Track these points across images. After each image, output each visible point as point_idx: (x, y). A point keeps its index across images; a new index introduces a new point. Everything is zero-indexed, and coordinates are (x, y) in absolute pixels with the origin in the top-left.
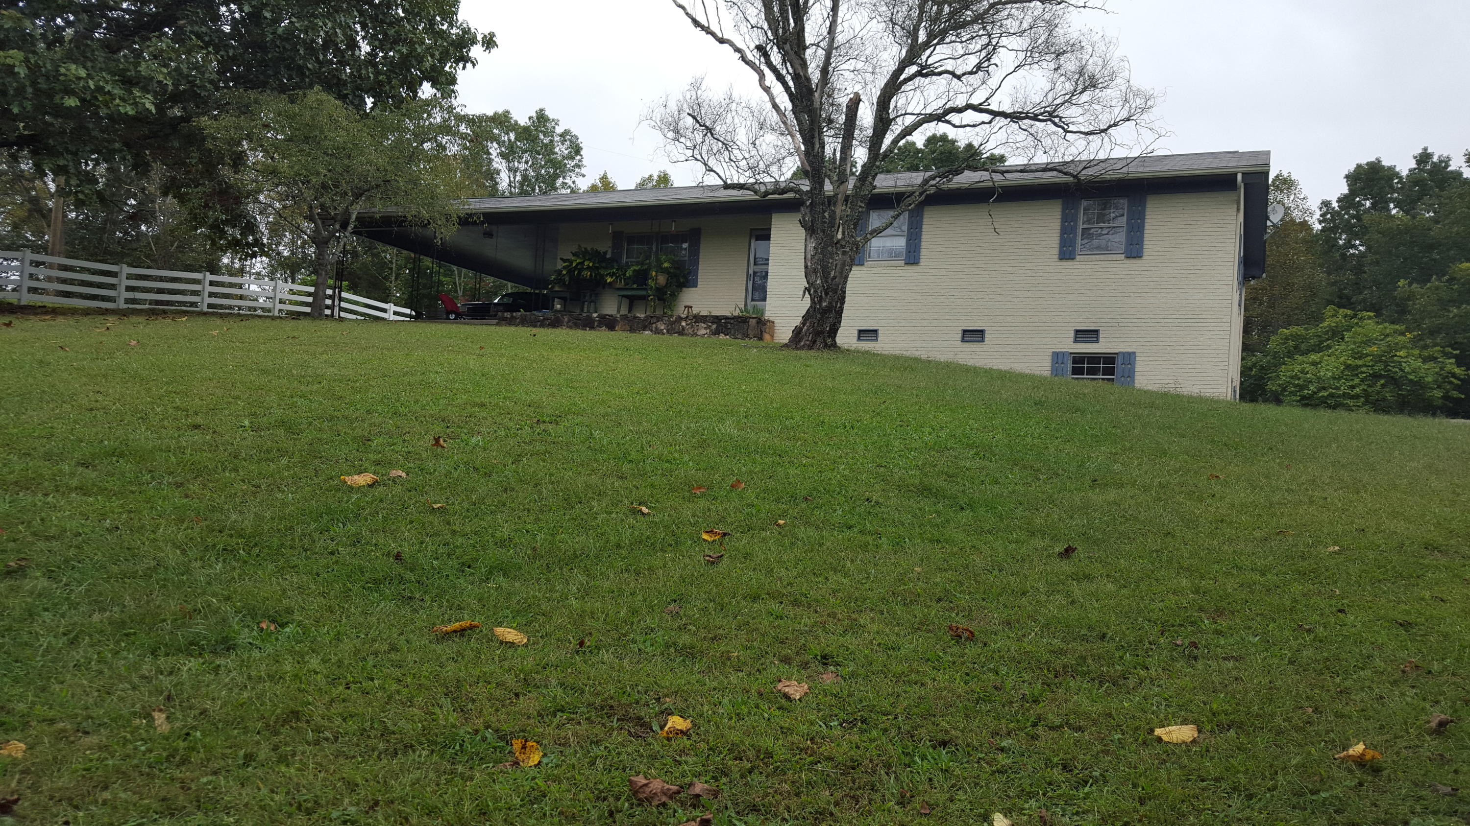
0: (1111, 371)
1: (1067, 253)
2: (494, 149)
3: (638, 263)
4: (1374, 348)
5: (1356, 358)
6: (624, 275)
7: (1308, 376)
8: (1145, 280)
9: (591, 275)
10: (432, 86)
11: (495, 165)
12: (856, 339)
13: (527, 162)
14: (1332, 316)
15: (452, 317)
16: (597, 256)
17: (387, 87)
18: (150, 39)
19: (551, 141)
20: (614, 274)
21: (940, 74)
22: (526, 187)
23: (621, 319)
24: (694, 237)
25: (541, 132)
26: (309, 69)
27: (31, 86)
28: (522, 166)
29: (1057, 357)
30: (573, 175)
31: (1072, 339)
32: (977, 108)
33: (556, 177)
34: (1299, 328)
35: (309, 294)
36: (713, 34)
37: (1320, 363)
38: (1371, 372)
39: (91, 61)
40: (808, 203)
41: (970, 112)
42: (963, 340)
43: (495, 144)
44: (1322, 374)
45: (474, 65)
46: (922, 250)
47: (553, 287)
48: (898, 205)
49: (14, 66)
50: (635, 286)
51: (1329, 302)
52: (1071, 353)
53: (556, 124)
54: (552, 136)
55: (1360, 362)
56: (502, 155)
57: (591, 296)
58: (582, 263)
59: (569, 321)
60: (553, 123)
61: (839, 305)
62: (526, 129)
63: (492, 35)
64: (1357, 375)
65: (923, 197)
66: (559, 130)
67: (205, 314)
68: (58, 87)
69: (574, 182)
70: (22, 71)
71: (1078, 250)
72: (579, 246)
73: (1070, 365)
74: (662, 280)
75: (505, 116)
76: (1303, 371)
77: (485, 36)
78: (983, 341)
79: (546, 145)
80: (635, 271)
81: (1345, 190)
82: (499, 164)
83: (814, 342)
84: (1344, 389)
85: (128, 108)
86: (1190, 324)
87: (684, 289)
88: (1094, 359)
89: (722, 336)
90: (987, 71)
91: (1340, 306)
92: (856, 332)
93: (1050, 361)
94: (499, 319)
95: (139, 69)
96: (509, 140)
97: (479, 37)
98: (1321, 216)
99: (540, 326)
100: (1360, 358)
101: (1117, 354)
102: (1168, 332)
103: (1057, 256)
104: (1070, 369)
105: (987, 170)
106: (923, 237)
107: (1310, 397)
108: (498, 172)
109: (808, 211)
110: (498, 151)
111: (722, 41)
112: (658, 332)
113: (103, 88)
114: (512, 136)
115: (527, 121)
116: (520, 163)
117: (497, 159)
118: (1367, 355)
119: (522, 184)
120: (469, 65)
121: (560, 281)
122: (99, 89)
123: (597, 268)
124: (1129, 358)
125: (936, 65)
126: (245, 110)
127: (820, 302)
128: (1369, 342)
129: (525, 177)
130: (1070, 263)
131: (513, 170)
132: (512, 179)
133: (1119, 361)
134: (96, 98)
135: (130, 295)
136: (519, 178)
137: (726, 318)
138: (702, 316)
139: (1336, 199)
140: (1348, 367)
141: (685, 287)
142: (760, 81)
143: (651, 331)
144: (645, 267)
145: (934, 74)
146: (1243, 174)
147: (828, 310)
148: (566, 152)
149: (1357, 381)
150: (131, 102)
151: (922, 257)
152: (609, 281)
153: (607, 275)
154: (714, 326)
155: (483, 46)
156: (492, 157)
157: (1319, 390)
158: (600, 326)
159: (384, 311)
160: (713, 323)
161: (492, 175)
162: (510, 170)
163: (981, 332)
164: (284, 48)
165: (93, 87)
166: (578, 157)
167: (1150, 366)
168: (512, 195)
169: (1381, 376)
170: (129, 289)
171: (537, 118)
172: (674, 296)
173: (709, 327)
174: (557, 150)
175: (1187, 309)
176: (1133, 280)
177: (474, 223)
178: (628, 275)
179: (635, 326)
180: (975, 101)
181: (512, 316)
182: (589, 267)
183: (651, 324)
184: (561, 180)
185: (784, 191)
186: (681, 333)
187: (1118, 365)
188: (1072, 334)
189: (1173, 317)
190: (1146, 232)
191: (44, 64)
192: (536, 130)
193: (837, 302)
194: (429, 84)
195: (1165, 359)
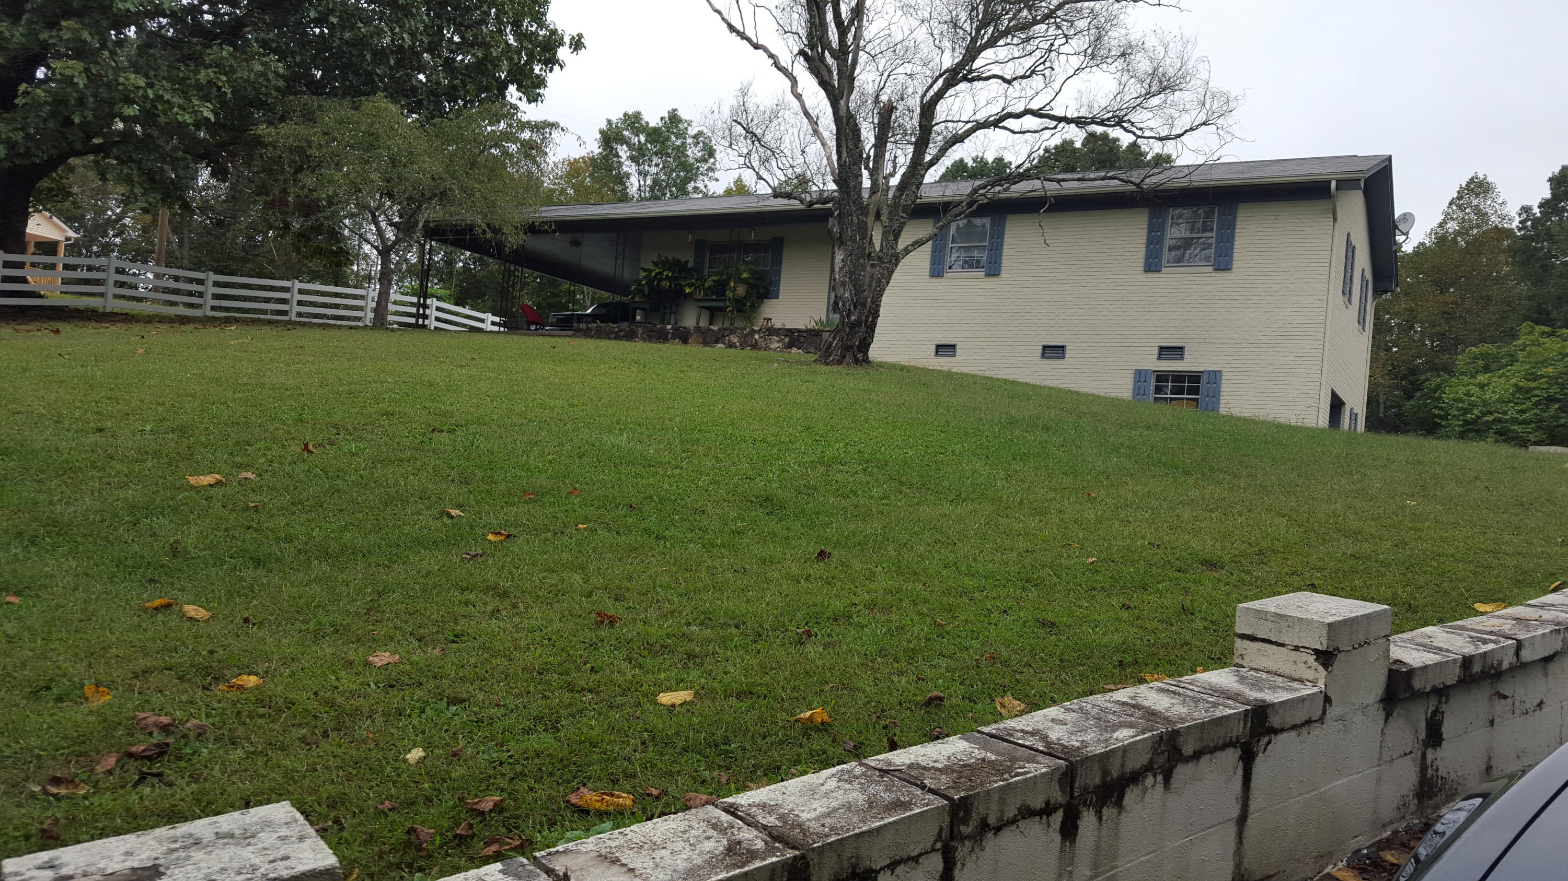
0: (1196, 391)
1: (1152, 265)
2: (623, 152)
3: (717, 273)
4: (1550, 369)
5: (1529, 380)
6: (703, 286)
7: (1472, 399)
8: (1234, 294)
9: (670, 285)
10: (518, 90)
11: (625, 169)
12: (933, 354)
13: (657, 165)
14: (1528, 334)
15: (533, 327)
16: (679, 267)
17: (462, 92)
18: (211, 47)
19: (683, 143)
20: (693, 284)
21: (988, 78)
22: (657, 191)
23: (695, 331)
24: (775, 248)
25: (673, 133)
26: (377, 75)
27: (92, 96)
28: (654, 170)
29: (1140, 375)
30: (706, 179)
31: (1156, 356)
32: (1037, 114)
33: (687, 180)
34: (1490, 346)
35: (412, 304)
36: (749, 40)
37: (1489, 384)
38: (1546, 395)
39: (155, 70)
40: (836, 214)
41: (1028, 117)
42: (1043, 356)
43: (625, 146)
44: (1488, 397)
45: (562, 67)
46: (1004, 261)
47: (633, 298)
48: (944, 215)
49: (73, 76)
50: (714, 297)
51: (1526, 318)
52: (1155, 371)
53: (689, 125)
54: (685, 138)
55: (1533, 385)
56: (632, 158)
57: (671, 308)
58: (661, 273)
59: (643, 333)
60: (686, 125)
61: (870, 319)
62: (656, 130)
63: (580, 36)
64: (1529, 398)
65: (975, 207)
66: (692, 131)
67: (295, 323)
68: (117, 96)
69: (706, 187)
70: (81, 81)
71: (1164, 262)
72: (659, 255)
73: (1153, 383)
74: (741, 290)
75: (636, 117)
76: (1468, 394)
77: (573, 38)
78: (1063, 357)
79: (678, 148)
80: (713, 281)
81: (1547, 194)
82: (629, 167)
83: (844, 357)
84: (1511, 414)
85: (187, 117)
86: (1279, 341)
87: (766, 301)
88: (1178, 377)
89: (794, 350)
90: (1044, 75)
91: (1538, 323)
92: (934, 347)
93: (1132, 379)
94: (575, 330)
95: (198, 77)
96: (639, 141)
97: (567, 39)
98: (1520, 222)
99: (615, 339)
100: (1535, 379)
101: (1202, 372)
102: (1256, 350)
103: (1142, 268)
104: (1152, 388)
105: (1039, 179)
106: (1005, 247)
107: (1474, 422)
108: (628, 175)
109: (836, 222)
110: (628, 154)
111: (756, 46)
112: (731, 345)
113: (162, 97)
114: (643, 138)
115: (659, 121)
116: (649, 166)
117: (627, 163)
118: (1542, 376)
119: (652, 189)
120: (556, 68)
121: (639, 291)
122: (159, 98)
123: (677, 278)
124: (1215, 377)
125: (981, 70)
126: (309, 117)
127: (849, 315)
128: (1545, 362)
129: (656, 182)
130: (1156, 275)
131: (643, 174)
132: (642, 183)
133: (1204, 380)
134: (156, 108)
135: (217, 303)
136: (649, 182)
137: (799, 331)
138: (776, 329)
139: (1537, 204)
140: (1519, 389)
141: (767, 298)
142: (792, 87)
143: (724, 344)
144: (724, 277)
145: (979, 78)
146: (1338, 181)
147: (858, 323)
148: (700, 154)
149: (1529, 404)
150: (190, 110)
151: (1003, 268)
152: (687, 291)
153: (686, 285)
154: (787, 340)
155: (570, 47)
156: (623, 160)
157: (1484, 414)
158: (673, 338)
159: (482, 321)
160: (786, 336)
161: (622, 179)
162: (640, 174)
163: (1062, 348)
164: (350, 53)
165: (151, 96)
166: (712, 160)
167: (1237, 386)
168: (641, 199)
169: (1557, 400)
170: (216, 297)
171: (670, 119)
172: (755, 307)
173: (781, 341)
174: (689, 153)
175: (1278, 325)
176: (1220, 294)
177: (545, 232)
178: (706, 286)
179: (709, 339)
180: (1035, 106)
181: (588, 328)
182: (668, 278)
183: (724, 336)
184: (692, 184)
185: (826, 202)
186: (755, 346)
187: (1203, 384)
188: (1156, 351)
189: (1262, 333)
190: (1235, 242)
191: (106, 72)
192: (668, 131)
193: (867, 317)
194: (516, 86)
195: (1252, 378)
